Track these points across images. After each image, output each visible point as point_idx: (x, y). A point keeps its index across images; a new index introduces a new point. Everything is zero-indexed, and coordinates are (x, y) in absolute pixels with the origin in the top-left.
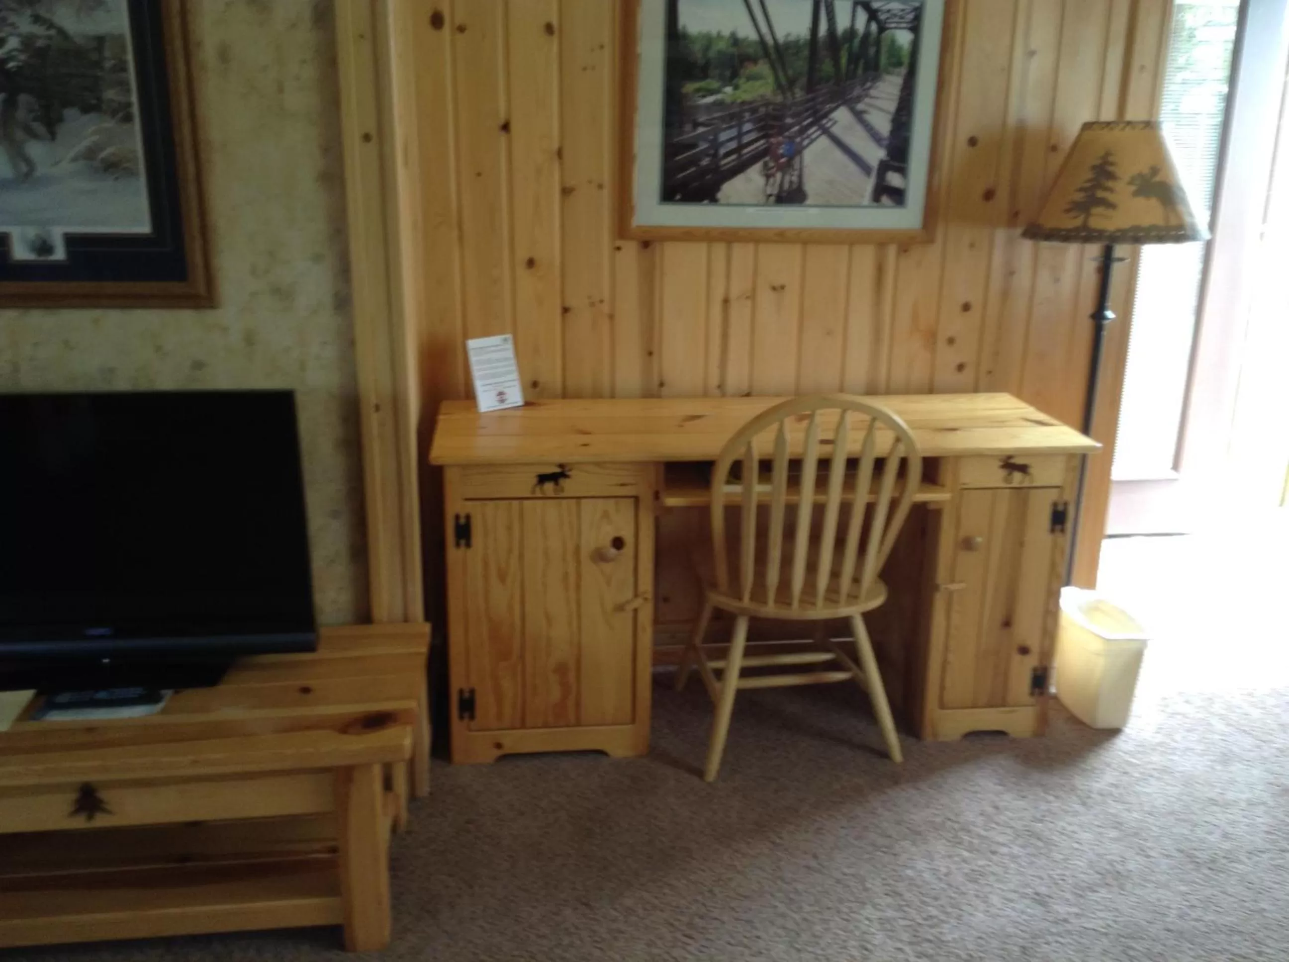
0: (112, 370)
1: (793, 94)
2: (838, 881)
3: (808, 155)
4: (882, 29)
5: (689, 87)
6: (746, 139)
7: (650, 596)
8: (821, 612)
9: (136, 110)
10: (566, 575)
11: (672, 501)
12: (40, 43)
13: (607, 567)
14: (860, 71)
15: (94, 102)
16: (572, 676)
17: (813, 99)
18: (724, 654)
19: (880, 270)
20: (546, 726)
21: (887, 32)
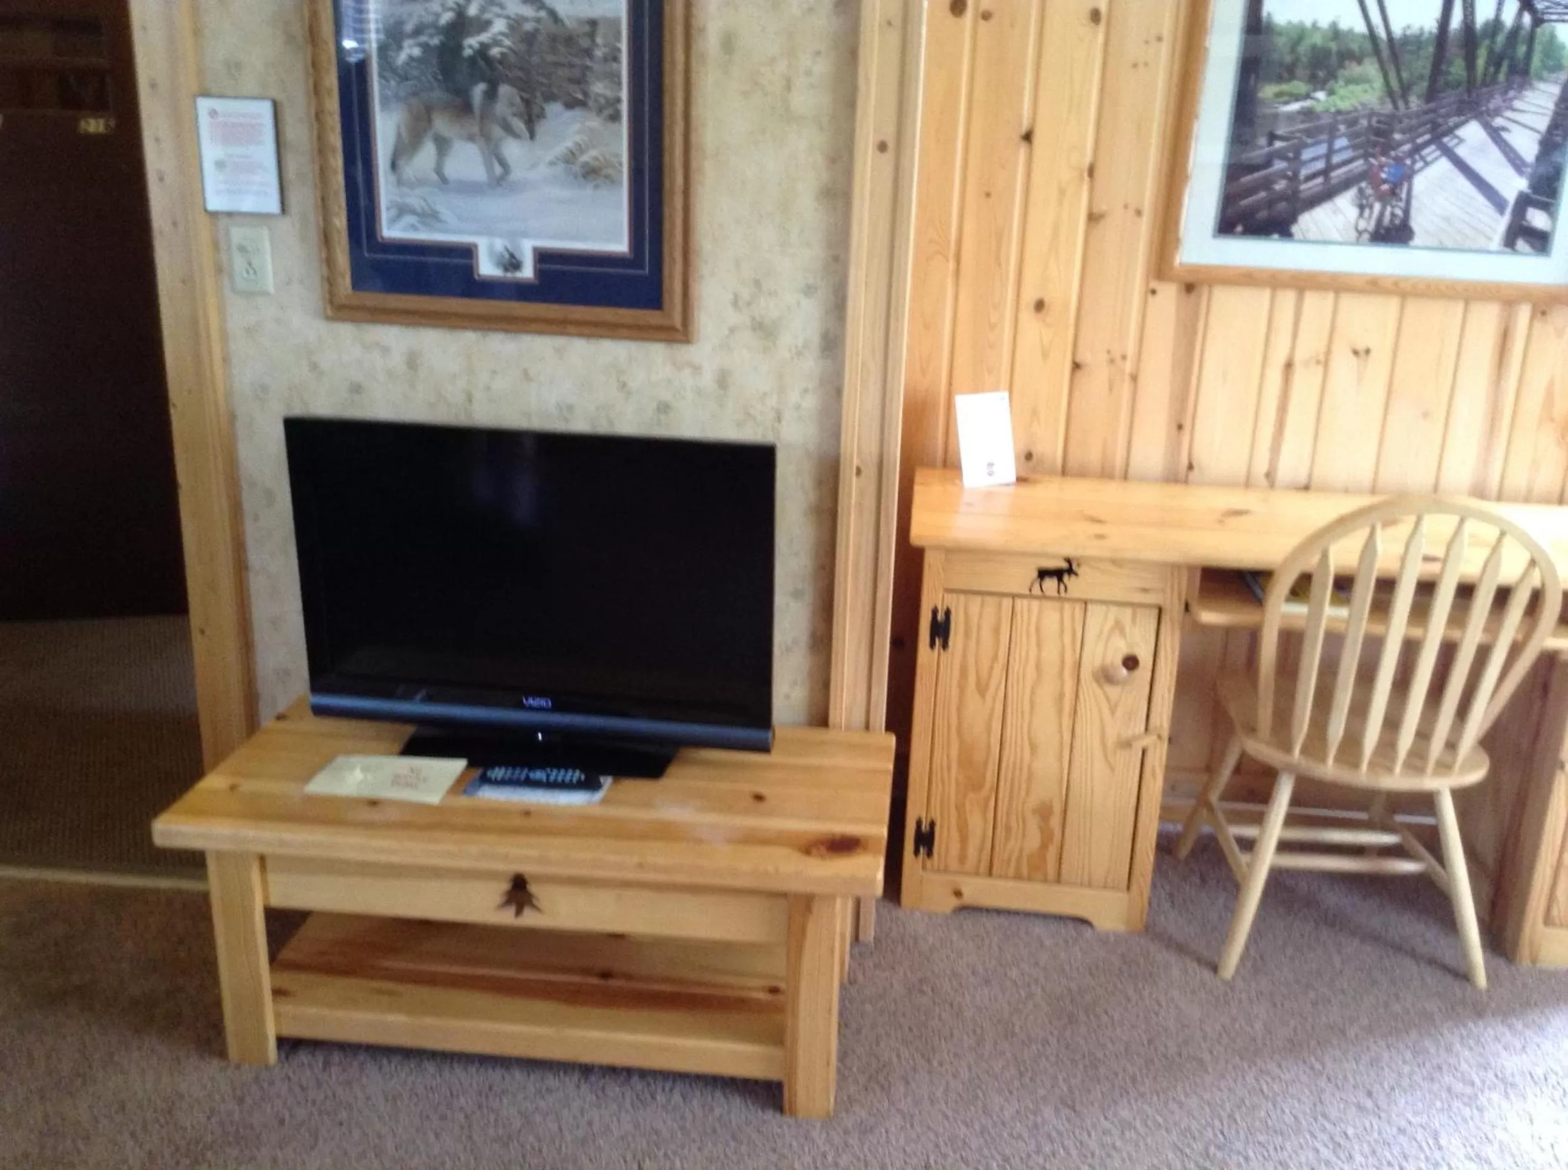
0: (570, 408)
1: (1407, 103)
2: (1401, 1131)
3: (1421, 183)
4: (1538, 21)
5: (1268, 91)
6: (1336, 159)
7: (1165, 734)
8: (1398, 780)
9: (624, 108)
10: (1061, 696)
11: (1210, 617)
12: (528, 27)
13: (1113, 691)
14: (1501, 77)
15: (580, 96)
16: (1055, 822)
17: (1433, 111)
18: (1259, 819)
19: (1505, 337)
20: (1018, 877)
21: (1546, 25)
